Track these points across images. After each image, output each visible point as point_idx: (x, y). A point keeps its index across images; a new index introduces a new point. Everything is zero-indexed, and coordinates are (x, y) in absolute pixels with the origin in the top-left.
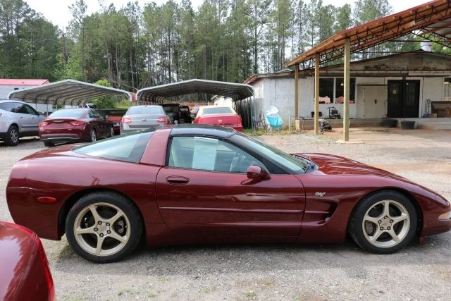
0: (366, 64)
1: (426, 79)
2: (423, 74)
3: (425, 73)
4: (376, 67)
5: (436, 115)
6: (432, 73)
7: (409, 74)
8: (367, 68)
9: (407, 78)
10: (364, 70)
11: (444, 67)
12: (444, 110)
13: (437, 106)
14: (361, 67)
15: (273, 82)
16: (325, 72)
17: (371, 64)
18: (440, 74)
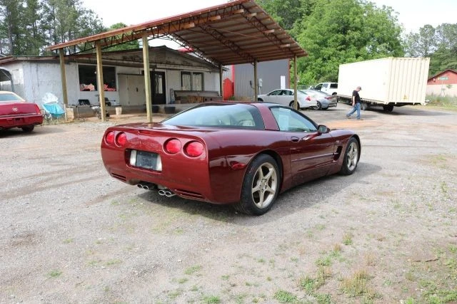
0: (124, 55)
1: (169, 71)
2: (167, 67)
3: (168, 67)
4: (132, 58)
5: (180, 101)
6: (172, 67)
7: (158, 67)
8: (125, 59)
9: (156, 70)
10: (123, 60)
11: (179, 62)
12: (185, 98)
13: (178, 95)
14: (119, 57)
15: (34, 66)
16: (88, 59)
17: (128, 55)
18: (178, 68)
